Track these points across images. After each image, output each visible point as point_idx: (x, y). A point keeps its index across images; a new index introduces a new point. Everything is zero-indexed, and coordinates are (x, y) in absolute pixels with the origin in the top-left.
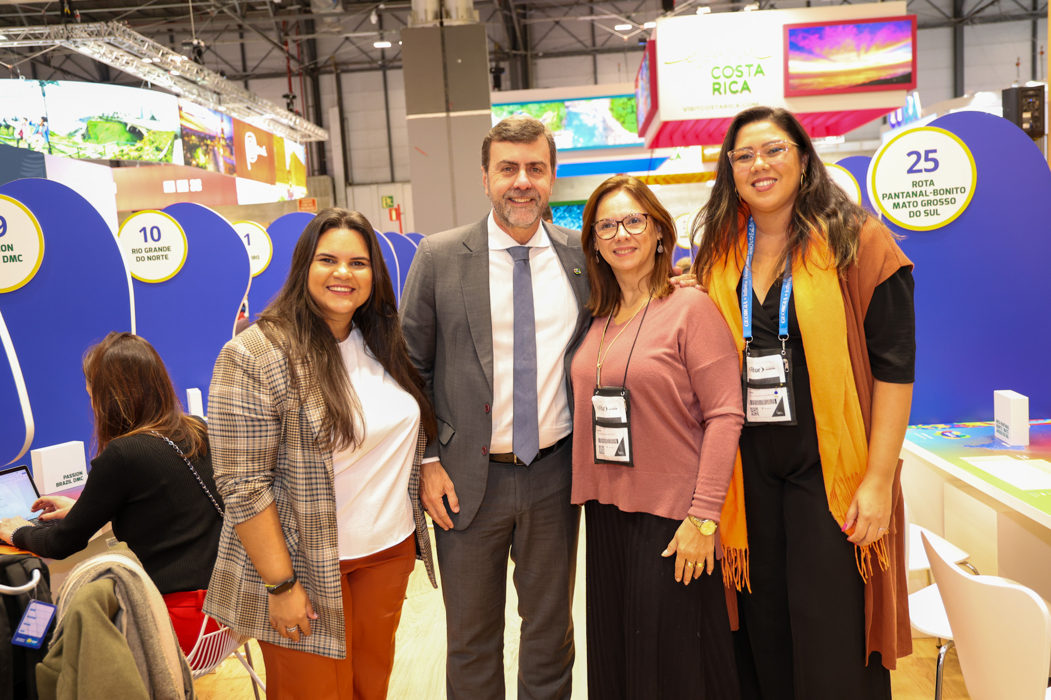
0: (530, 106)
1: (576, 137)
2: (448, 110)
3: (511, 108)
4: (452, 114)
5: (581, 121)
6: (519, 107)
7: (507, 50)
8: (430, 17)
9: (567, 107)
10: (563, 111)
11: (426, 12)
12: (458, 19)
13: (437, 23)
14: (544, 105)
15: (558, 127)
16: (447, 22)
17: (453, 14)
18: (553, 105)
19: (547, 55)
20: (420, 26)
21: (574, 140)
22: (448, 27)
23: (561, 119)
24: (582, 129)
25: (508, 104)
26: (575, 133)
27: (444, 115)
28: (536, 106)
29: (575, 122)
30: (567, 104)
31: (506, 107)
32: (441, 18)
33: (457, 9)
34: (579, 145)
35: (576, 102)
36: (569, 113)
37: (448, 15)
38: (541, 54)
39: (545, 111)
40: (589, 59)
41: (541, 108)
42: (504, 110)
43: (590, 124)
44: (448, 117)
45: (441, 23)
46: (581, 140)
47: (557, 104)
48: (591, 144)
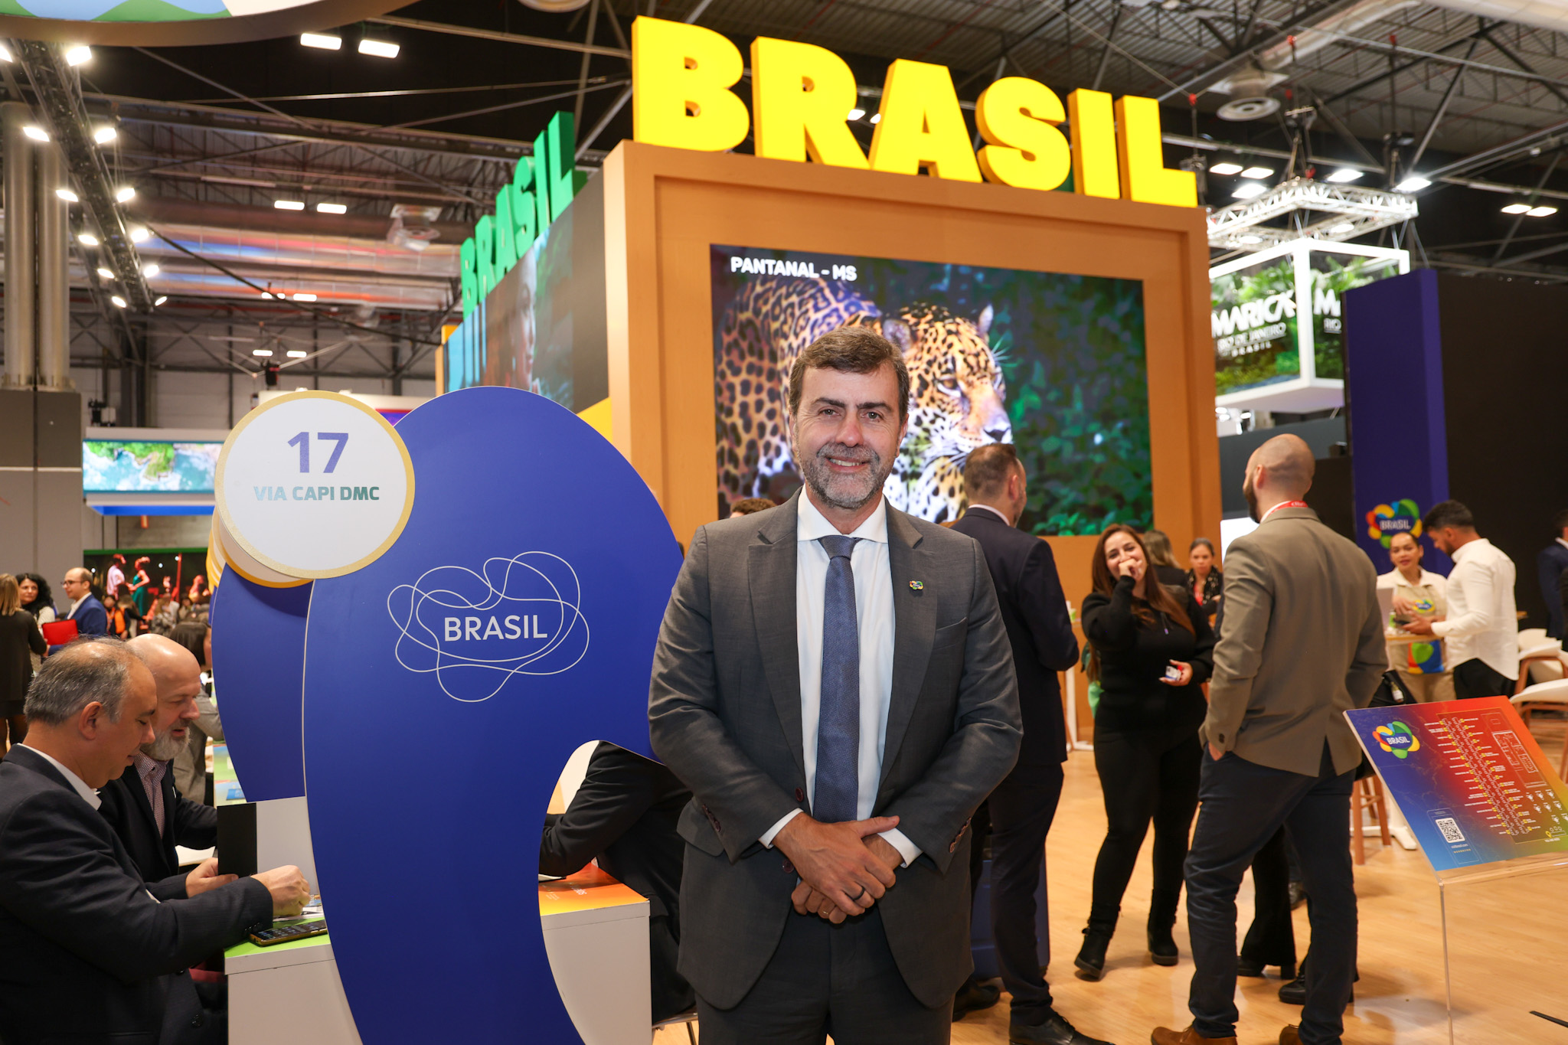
0: (134, 445)
1: (184, 480)
2: (36, 465)
3: (111, 445)
4: (40, 469)
5: (191, 464)
6: (121, 444)
7: (118, 357)
8: (23, 381)
9: (176, 449)
10: (171, 453)
11: (19, 376)
12: (53, 385)
13: (31, 388)
14: (149, 445)
15: (165, 468)
16: (40, 388)
17: (49, 381)
18: (160, 446)
19: (171, 368)
20: (12, 388)
21: (181, 482)
22: (42, 392)
23: (168, 460)
24: (191, 472)
25: (108, 441)
26: (183, 476)
27: (31, 469)
28: (140, 446)
29: (184, 465)
30: (176, 446)
31: (105, 445)
32: (35, 383)
33: (53, 377)
34: (188, 488)
35: (187, 445)
36: (177, 456)
37: (43, 381)
38: (163, 366)
39: (151, 451)
40: (224, 377)
41: (146, 447)
42: (102, 447)
43: (201, 467)
44: (35, 472)
45: (35, 389)
46: (190, 483)
47: (164, 445)
48: (200, 488)
